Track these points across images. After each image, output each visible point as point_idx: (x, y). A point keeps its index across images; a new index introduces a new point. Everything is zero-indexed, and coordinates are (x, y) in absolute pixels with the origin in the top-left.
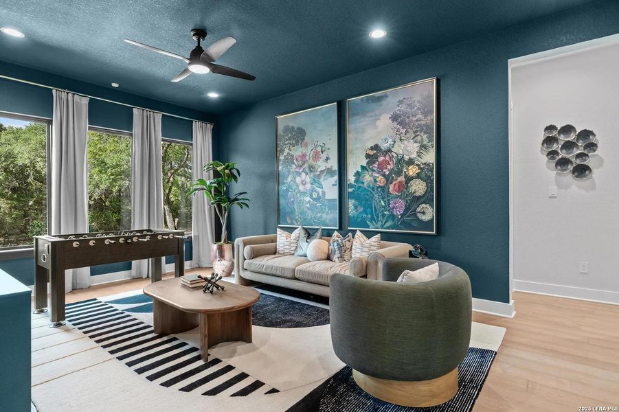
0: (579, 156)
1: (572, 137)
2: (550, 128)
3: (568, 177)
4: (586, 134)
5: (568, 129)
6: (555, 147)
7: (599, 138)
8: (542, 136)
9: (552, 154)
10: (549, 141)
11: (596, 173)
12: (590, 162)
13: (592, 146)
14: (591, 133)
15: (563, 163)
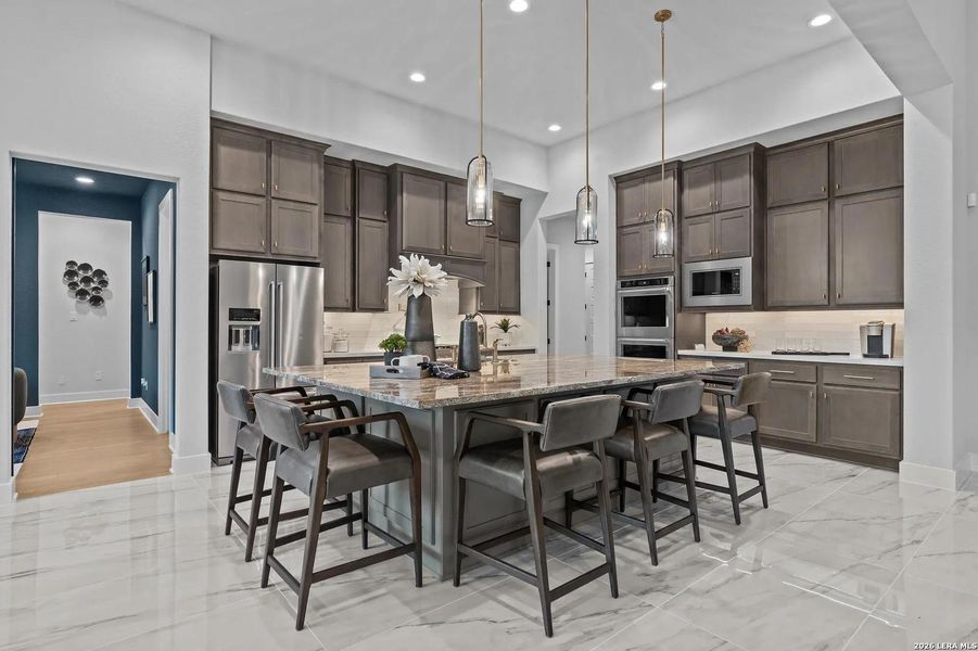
0: (94, 289)
1: (90, 273)
2: (71, 263)
3: (86, 305)
4: (100, 273)
5: (86, 267)
6: (76, 279)
7: (109, 277)
8: (63, 269)
9: (73, 285)
10: (70, 274)
11: (108, 303)
12: (102, 294)
13: (104, 283)
14: (103, 273)
15: (82, 294)
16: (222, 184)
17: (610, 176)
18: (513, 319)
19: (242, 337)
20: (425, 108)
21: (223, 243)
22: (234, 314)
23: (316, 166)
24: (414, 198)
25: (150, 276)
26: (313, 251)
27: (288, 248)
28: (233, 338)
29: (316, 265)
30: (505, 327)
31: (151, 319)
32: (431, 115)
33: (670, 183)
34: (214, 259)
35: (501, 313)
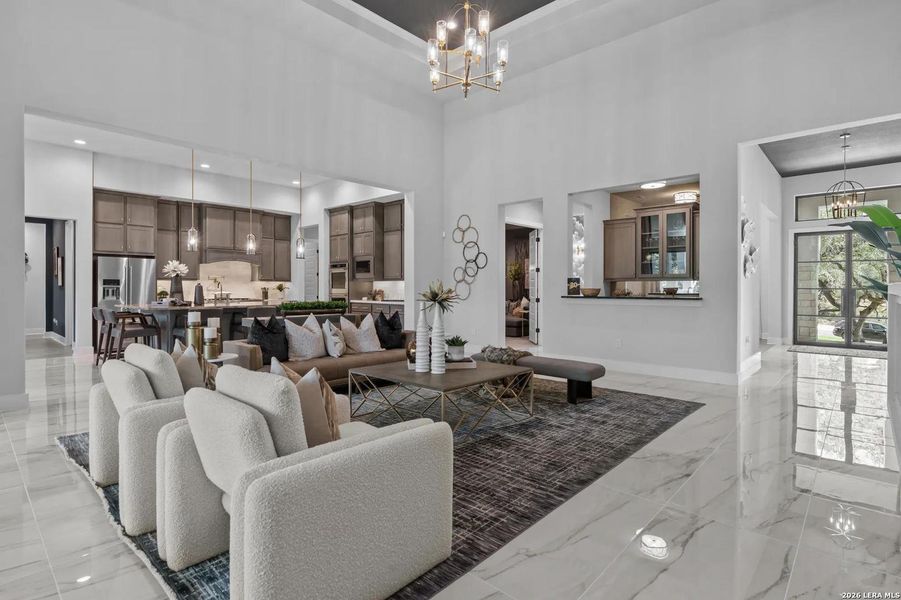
16: (100, 219)
17: (325, 210)
18: (286, 285)
19: (110, 293)
20: (217, 174)
21: (101, 248)
22: (106, 282)
23: (152, 208)
24: (214, 221)
25: (60, 259)
26: (151, 250)
27: (137, 249)
28: (106, 293)
29: (153, 257)
30: (280, 288)
31: (60, 284)
32: (220, 179)
33: (346, 217)
34: (95, 255)
35: (276, 280)
